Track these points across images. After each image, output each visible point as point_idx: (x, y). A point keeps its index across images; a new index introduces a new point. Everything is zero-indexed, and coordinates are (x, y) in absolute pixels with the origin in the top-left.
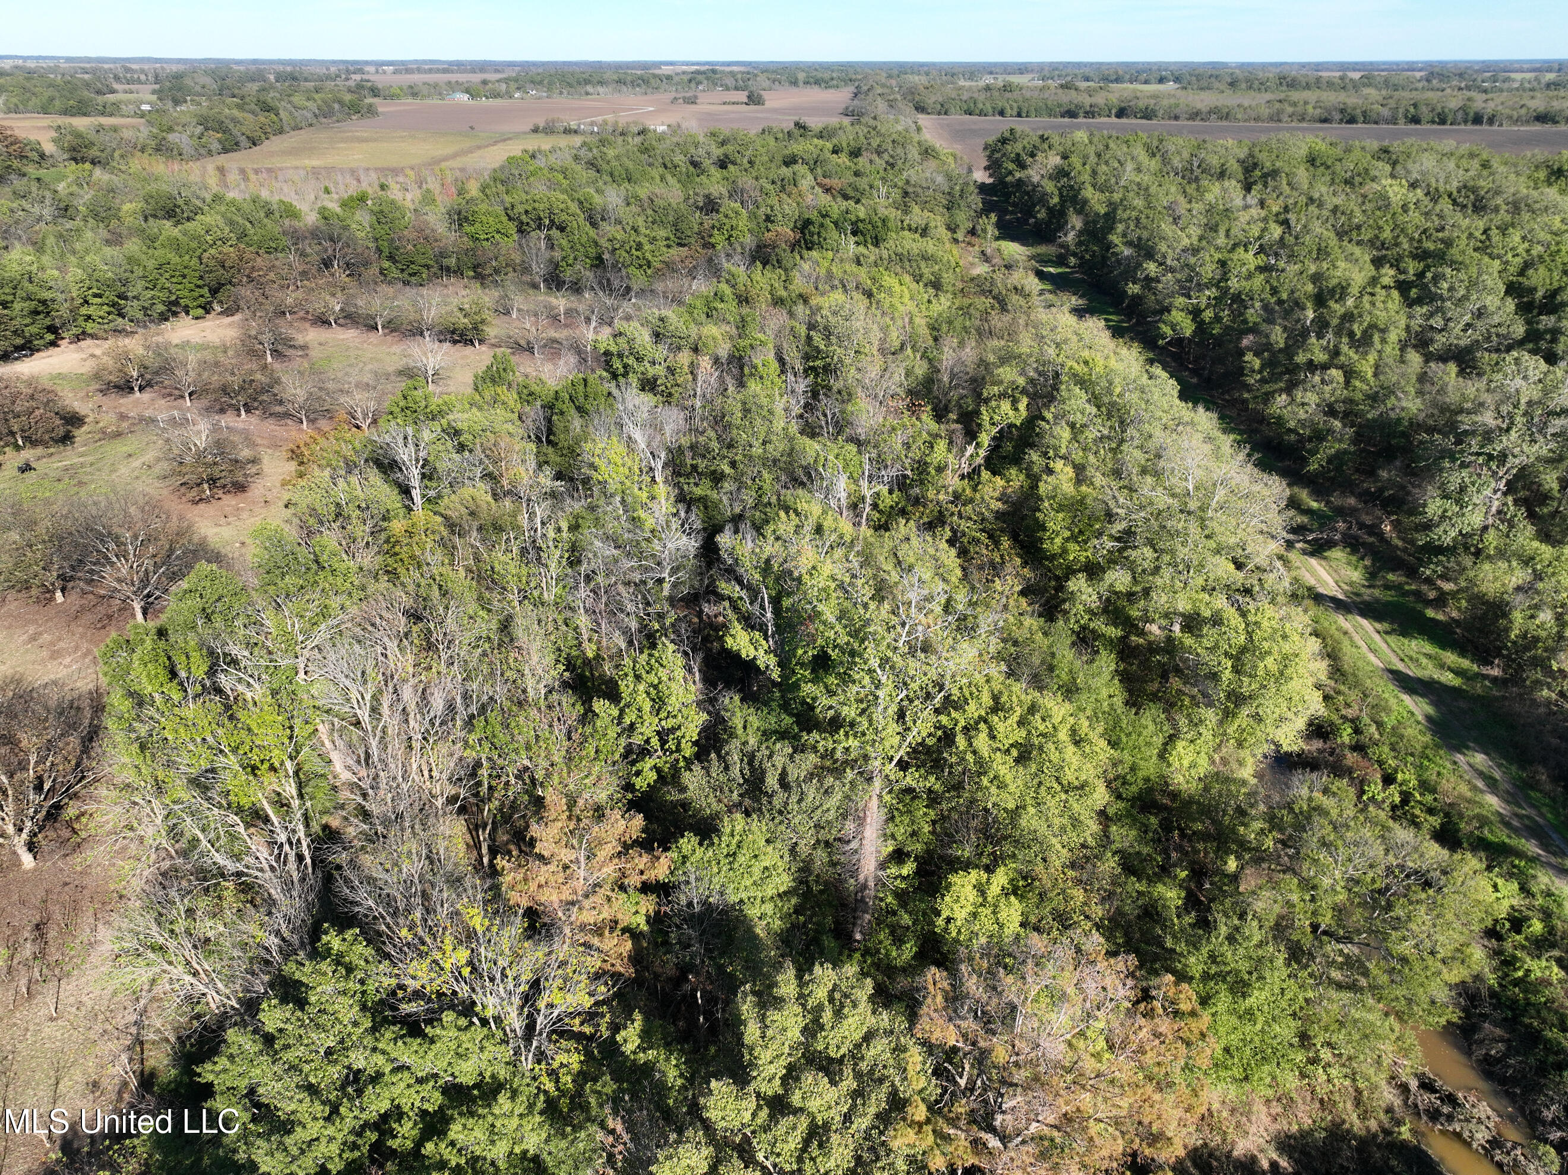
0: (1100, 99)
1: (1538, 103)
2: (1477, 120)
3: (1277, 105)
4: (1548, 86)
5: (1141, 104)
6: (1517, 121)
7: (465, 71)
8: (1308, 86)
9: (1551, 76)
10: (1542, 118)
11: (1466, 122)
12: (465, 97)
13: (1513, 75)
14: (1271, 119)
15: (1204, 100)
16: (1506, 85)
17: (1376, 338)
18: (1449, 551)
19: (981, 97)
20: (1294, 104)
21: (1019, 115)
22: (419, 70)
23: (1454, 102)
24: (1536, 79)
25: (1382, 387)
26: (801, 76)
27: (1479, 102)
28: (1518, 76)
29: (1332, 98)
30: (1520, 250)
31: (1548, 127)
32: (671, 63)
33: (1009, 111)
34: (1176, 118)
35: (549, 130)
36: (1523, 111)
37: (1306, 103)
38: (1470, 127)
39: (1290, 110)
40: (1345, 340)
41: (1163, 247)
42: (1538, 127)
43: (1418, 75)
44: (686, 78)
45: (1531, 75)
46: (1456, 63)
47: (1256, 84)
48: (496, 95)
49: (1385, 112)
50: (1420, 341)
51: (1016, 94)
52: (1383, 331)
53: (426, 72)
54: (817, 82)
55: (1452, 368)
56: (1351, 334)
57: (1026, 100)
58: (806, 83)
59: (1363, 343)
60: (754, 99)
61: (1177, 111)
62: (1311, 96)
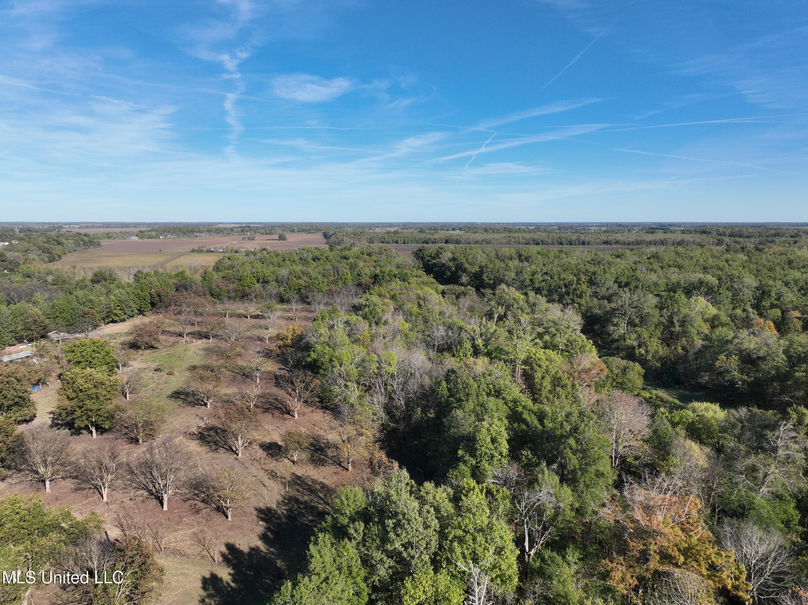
0: (437, 236)
1: (604, 237)
2: (583, 243)
3: (508, 238)
4: (605, 232)
5: (455, 238)
6: (598, 244)
7: (118, 227)
8: (516, 232)
9: (604, 228)
10: (606, 243)
11: (579, 244)
12: (136, 238)
13: (591, 228)
14: (507, 243)
15: (479, 237)
16: (589, 232)
17: (584, 295)
18: (617, 340)
19: (386, 236)
20: (515, 238)
21: (404, 243)
22: (93, 227)
23: (574, 237)
24: (600, 229)
25: (589, 307)
26: (296, 229)
27: (582, 238)
28: (593, 228)
29: (528, 236)
30: (615, 273)
31: (609, 246)
32: (221, 223)
33: (399, 242)
34: (469, 243)
35: (200, 251)
36: (599, 240)
37: (519, 238)
38: (581, 246)
39: (513, 240)
40: (575, 296)
41: (506, 278)
42: (605, 246)
43: (556, 227)
44: (240, 229)
45: (596, 228)
46: (568, 223)
47: (496, 231)
48: (151, 237)
49: (550, 241)
50: (595, 294)
51: (400, 235)
52: (585, 293)
53: (97, 227)
54: (303, 231)
55: (606, 301)
56: (577, 295)
57: (406, 237)
58: (298, 231)
59: (580, 297)
60: (282, 238)
61: (469, 241)
62: (520, 235)
